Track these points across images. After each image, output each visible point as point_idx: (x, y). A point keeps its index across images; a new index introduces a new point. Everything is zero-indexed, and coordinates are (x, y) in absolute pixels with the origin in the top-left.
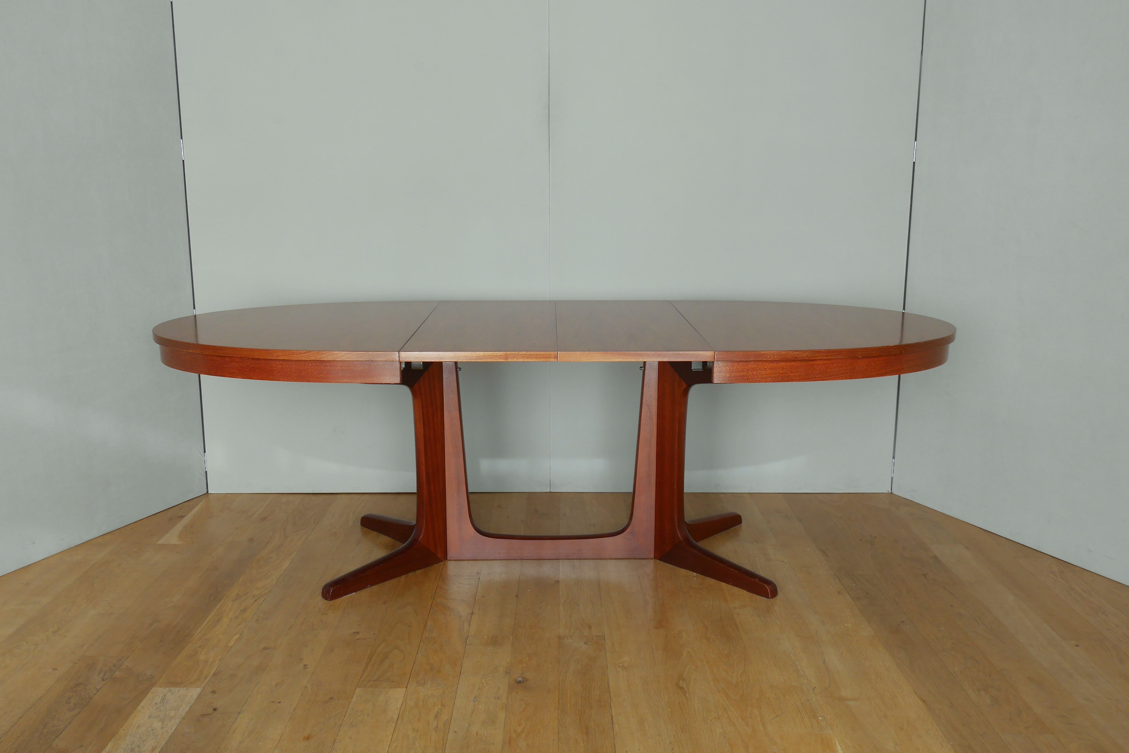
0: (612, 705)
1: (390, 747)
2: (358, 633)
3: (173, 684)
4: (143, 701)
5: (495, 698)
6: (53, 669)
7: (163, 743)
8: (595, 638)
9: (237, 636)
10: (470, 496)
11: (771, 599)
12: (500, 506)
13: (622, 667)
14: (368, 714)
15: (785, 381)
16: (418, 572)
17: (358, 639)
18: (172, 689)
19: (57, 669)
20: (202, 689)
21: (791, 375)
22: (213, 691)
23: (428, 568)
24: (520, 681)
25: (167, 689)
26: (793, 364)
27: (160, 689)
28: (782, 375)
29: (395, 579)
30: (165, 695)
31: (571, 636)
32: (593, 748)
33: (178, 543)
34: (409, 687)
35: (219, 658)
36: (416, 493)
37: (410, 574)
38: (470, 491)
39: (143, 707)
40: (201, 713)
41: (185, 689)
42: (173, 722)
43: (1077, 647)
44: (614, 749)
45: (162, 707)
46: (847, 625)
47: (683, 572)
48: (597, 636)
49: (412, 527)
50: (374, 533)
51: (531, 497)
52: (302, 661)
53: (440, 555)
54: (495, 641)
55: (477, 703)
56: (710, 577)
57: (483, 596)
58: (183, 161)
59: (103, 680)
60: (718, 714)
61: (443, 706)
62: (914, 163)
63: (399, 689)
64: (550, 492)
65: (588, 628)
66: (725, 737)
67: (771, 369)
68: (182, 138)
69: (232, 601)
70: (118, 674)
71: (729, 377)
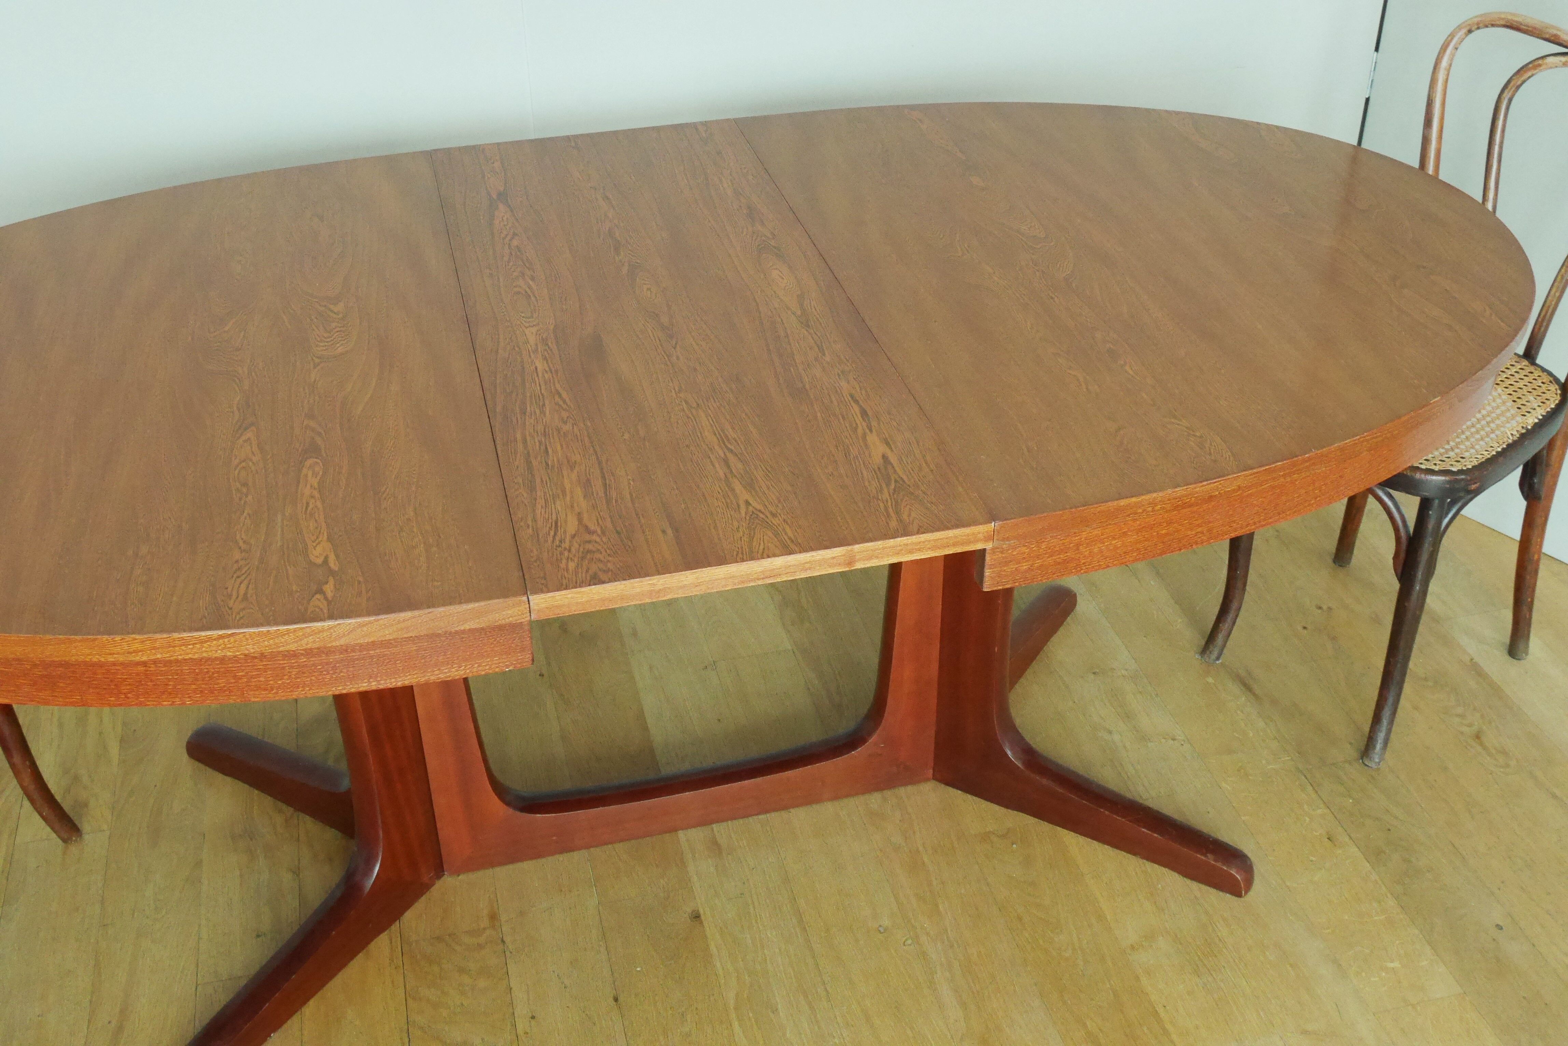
71: (1026, 571)
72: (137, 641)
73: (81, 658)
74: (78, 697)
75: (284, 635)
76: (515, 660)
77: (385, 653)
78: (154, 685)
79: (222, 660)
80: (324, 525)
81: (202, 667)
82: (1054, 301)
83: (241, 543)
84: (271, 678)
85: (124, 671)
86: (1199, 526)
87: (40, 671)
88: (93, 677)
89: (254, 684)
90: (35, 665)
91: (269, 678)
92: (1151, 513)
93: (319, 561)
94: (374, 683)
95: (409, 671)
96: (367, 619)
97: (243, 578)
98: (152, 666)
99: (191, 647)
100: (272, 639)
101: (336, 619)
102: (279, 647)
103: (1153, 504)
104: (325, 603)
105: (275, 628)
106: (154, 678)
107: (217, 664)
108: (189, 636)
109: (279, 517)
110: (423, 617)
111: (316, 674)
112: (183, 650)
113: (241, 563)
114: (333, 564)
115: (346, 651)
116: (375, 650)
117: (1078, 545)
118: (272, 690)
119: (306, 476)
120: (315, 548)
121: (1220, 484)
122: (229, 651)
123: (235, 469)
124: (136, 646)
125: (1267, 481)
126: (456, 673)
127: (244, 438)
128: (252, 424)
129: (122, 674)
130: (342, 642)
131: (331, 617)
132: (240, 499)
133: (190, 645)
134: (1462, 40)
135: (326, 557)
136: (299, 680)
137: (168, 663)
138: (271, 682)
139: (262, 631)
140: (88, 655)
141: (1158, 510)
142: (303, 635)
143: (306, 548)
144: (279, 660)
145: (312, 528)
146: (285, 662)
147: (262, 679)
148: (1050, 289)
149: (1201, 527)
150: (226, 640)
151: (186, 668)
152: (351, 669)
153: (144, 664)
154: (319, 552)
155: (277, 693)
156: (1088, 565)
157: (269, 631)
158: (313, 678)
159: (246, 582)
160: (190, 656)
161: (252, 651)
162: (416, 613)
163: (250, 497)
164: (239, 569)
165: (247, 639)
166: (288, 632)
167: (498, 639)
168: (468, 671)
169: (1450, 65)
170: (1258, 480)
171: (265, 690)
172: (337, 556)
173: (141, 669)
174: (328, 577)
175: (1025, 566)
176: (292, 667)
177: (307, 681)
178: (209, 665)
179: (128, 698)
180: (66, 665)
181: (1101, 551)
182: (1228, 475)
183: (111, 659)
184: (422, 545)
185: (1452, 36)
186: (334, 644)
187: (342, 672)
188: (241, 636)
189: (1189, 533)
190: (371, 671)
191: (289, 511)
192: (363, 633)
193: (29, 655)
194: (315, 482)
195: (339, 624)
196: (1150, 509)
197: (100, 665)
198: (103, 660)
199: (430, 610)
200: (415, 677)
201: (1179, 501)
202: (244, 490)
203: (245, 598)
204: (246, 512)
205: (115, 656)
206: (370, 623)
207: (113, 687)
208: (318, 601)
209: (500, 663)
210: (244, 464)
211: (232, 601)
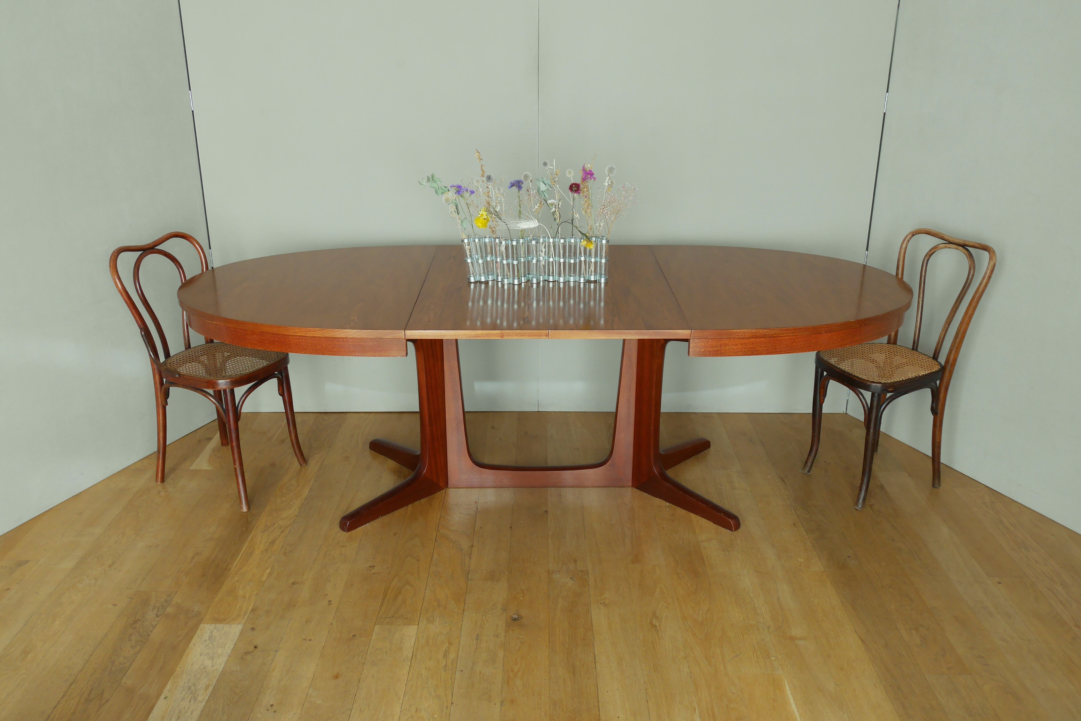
0: (595, 644)
1: (407, 686)
2: (373, 567)
3: (217, 620)
4: (194, 638)
5: (494, 636)
6: (113, 605)
7: (215, 681)
8: (580, 574)
9: (269, 570)
10: (467, 415)
11: (734, 532)
12: (493, 428)
13: (603, 603)
14: (386, 653)
15: (754, 355)
16: (423, 501)
17: (373, 574)
18: (218, 625)
19: (116, 605)
20: (243, 625)
21: (760, 349)
22: (252, 628)
23: (432, 496)
24: (516, 618)
25: (213, 625)
26: (762, 339)
27: (207, 625)
28: (752, 350)
29: (403, 508)
30: (212, 632)
31: (559, 571)
32: (579, 688)
33: (209, 468)
34: (420, 624)
35: (255, 593)
36: (417, 412)
37: (416, 503)
38: (466, 410)
39: (194, 645)
40: (244, 651)
41: (228, 625)
42: (221, 659)
43: (999, 584)
44: (596, 689)
45: (210, 645)
46: (800, 560)
47: (658, 501)
48: (581, 571)
49: (417, 457)
50: (382, 457)
51: (522, 416)
52: (327, 596)
53: (442, 484)
54: (492, 577)
55: (479, 641)
56: (681, 507)
57: (481, 528)
58: (193, 111)
59: (157, 616)
60: (686, 654)
61: (450, 644)
62: (885, 113)
63: (411, 626)
64: (538, 411)
65: (573, 562)
66: (691, 677)
67: (742, 344)
68: (190, 90)
69: (262, 532)
70: (170, 610)
71: (703, 352)
134: (910, 239)
169: (906, 247)
185: (906, 237)
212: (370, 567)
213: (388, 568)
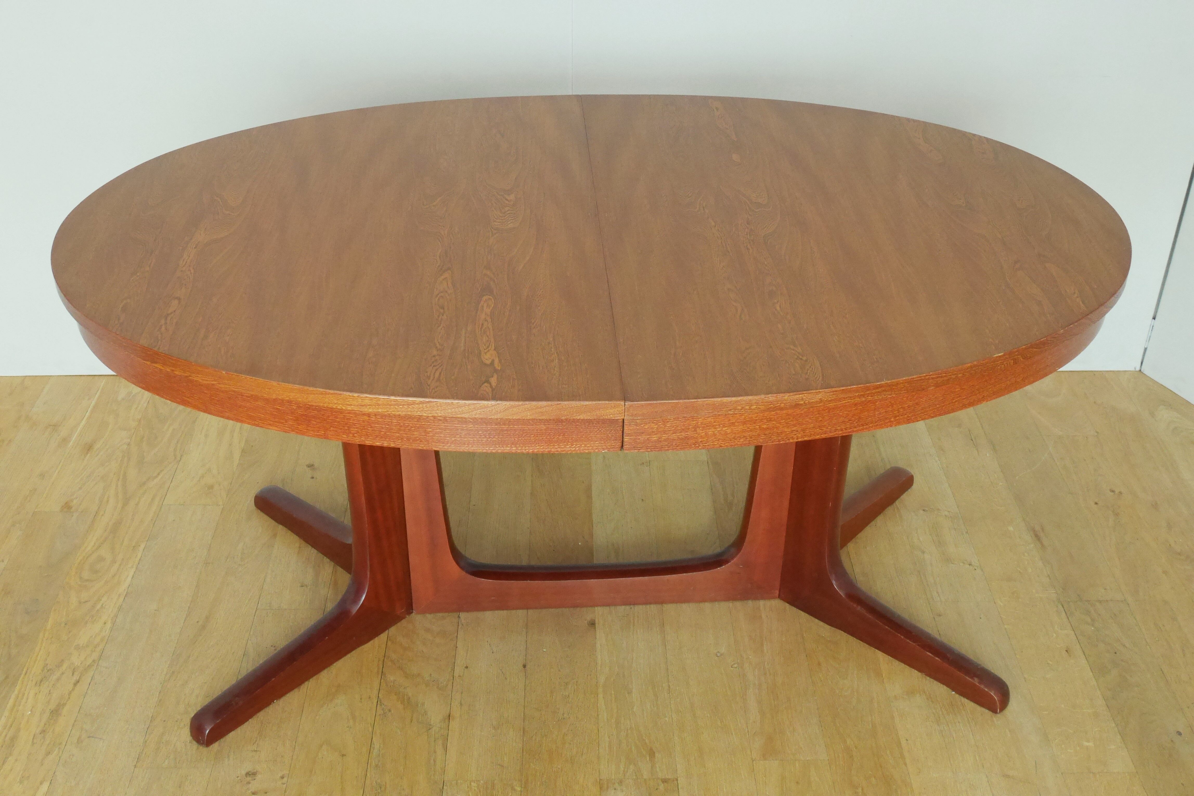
8: (660, 788)
65: (648, 758)
72: (368, 398)
73: (330, 406)
74: (323, 432)
75: (462, 407)
76: (609, 446)
77: (525, 428)
78: (372, 430)
79: (419, 418)
80: (492, 340)
81: (405, 422)
82: (749, 252)
83: (438, 345)
84: (447, 436)
85: (355, 418)
86: (794, 425)
87: (302, 412)
88: (334, 420)
89: (436, 438)
90: (299, 407)
91: (446, 435)
92: (749, 411)
93: (488, 362)
94: (514, 448)
95: (539, 443)
96: (517, 403)
97: (438, 367)
98: (374, 417)
99: (401, 406)
100: (454, 408)
101: (497, 401)
102: (458, 414)
103: (750, 404)
104: (490, 389)
105: (457, 401)
106: (373, 425)
107: (415, 421)
108: (401, 400)
109: (464, 331)
110: (554, 406)
111: (478, 436)
112: (396, 409)
113: (437, 357)
114: (497, 366)
115: (499, 423)
116: (518, 425)
117: (695, 428)
118: (448, 444)
119: (483, 307)
120: (486, 353)
121: (804, 396)
122: (425, 413)
123: (436, 297)
124: (367, 402)
125: (844, 398)
126: (569, 449)
127: (443, 277)
128: (449, 269)
129: (354, 420)
130: (499, 416)
131: (494, 398)
132: (439, 316)
133: (401, 405)
135: (493, 361)
136: (466, 439)
137: (383, 416)
138: (448, 438)
139: (449, 403)
140: (335, 404)
141: (754, 409)
142: (474, 408)
143: (480, 353)
144: (455, 424)
145: (484, 340)
146: (459, 425)
147: (442, 435)
148: (750, 243)
149: (796, 426)
150: (424, 405)
151: (395, 421)
152: (501, 436)
153: (369, 415)
154: (488, 357)
155: (449, 446)
156: (705, 443)
157: (452, 403)
158: (475, 439)
159: (439, 370)
160: (400, 413)
161: (440, 415)
162: (549, 403)
163: (445, 317)
164: (436, 360)
165: (438, 406)
166: (465, 405)
167: (600, 429)
168: (577, 449)
170: (836, 396)
171: (443, 443)
172: (500, 361)
173: (366, 418)
174: (493, 373)
175: (655, 438)
176: (462, 430)
177: (471, 441)
178: (410, 421)
179: (355, 437)
180: (319, 409)
181: (714, 435)
182: (811, 390)
183: (349, 408)
184: (557, 360)
186: (493, 417)
187: (494, 437)
188: (434, 403)
189: (786, 430)
190: (513, 439)
191: (469, 328)
192: (513, 412)
193: (298, 399)
194: (488, 311)
195: (498, 404)
196: (747, 407)
197: (341, 411)
198: (344, 408)
199: (559, 402)
200: (542, 448)
201: (770, 405)
202: (442, 311)
203: (439, 380)
204: (442, 326)
205: (352, 406)
206: (519, 406)
207: (347, 428)
208: (486, 387)
209: (599, 446)
210: (442, 294)
211: (430, 380)
212: (248, 774)
213: (282, 777)
